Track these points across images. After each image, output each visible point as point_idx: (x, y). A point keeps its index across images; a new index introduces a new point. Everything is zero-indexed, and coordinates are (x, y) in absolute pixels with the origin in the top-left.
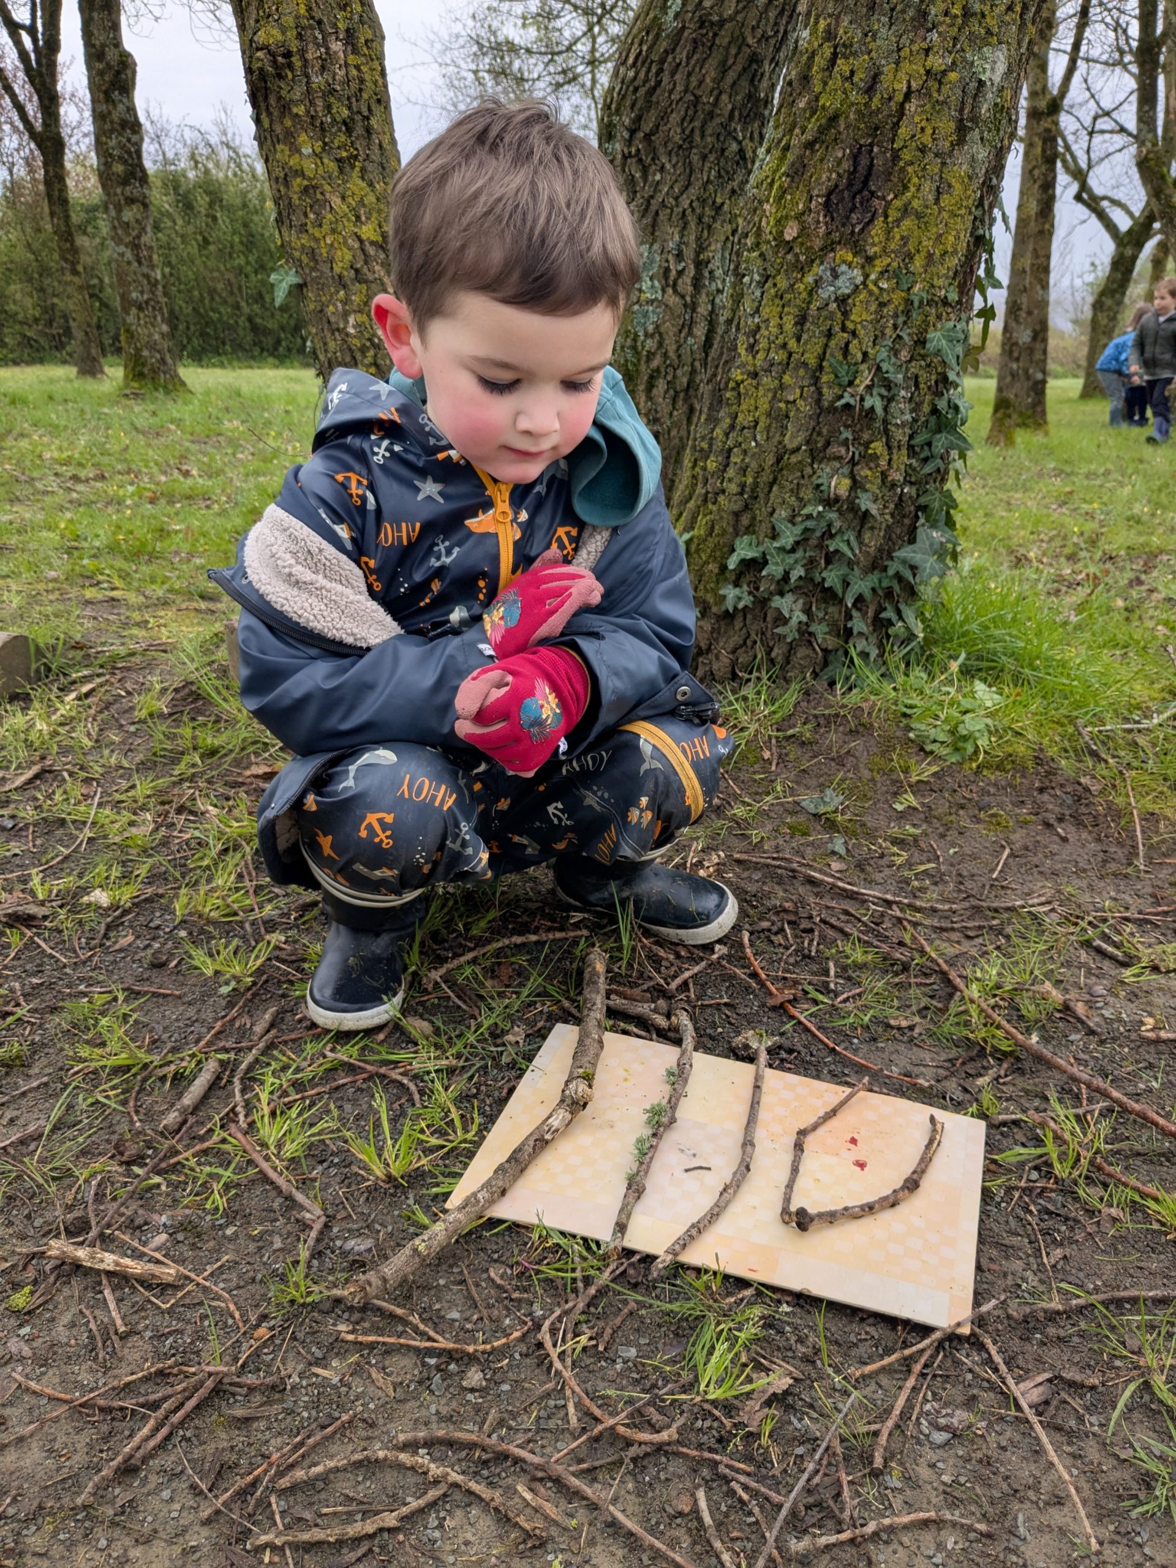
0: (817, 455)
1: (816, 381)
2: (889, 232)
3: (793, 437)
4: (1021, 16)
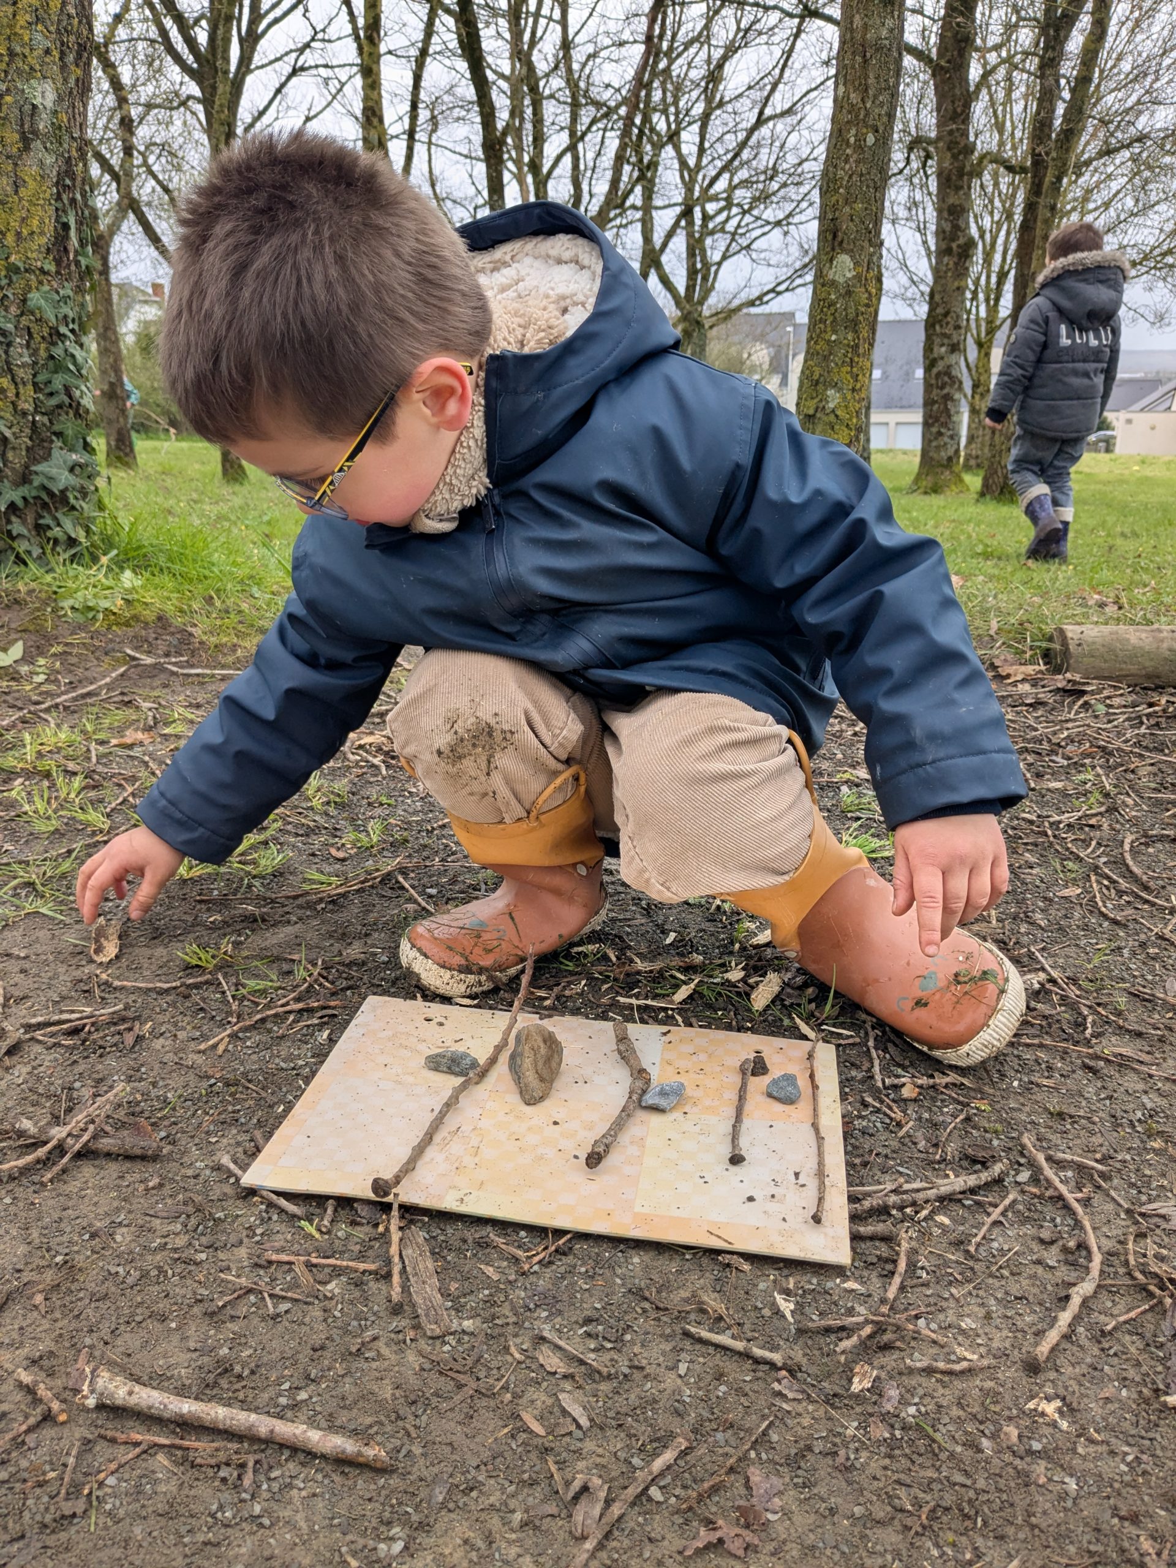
4: (61, 59)
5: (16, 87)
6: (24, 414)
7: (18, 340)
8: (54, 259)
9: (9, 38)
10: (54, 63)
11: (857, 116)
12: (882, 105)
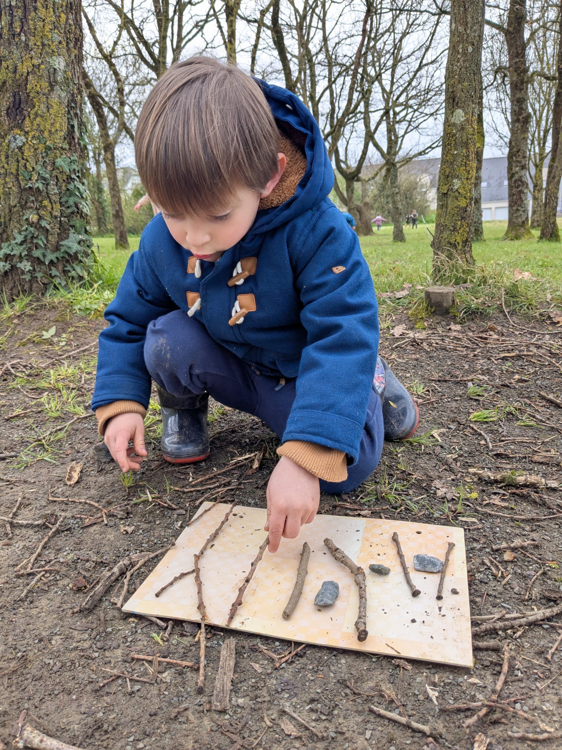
2: (32, 123)
3: (13, 201)
4: (67, 46)
5: (46, 61)
6: (56, 217)
7: (52, 182)
8: (68, 143)
9: (42, 37)
10: (64, 48)
11: (463, 38)
12: (475, 31)
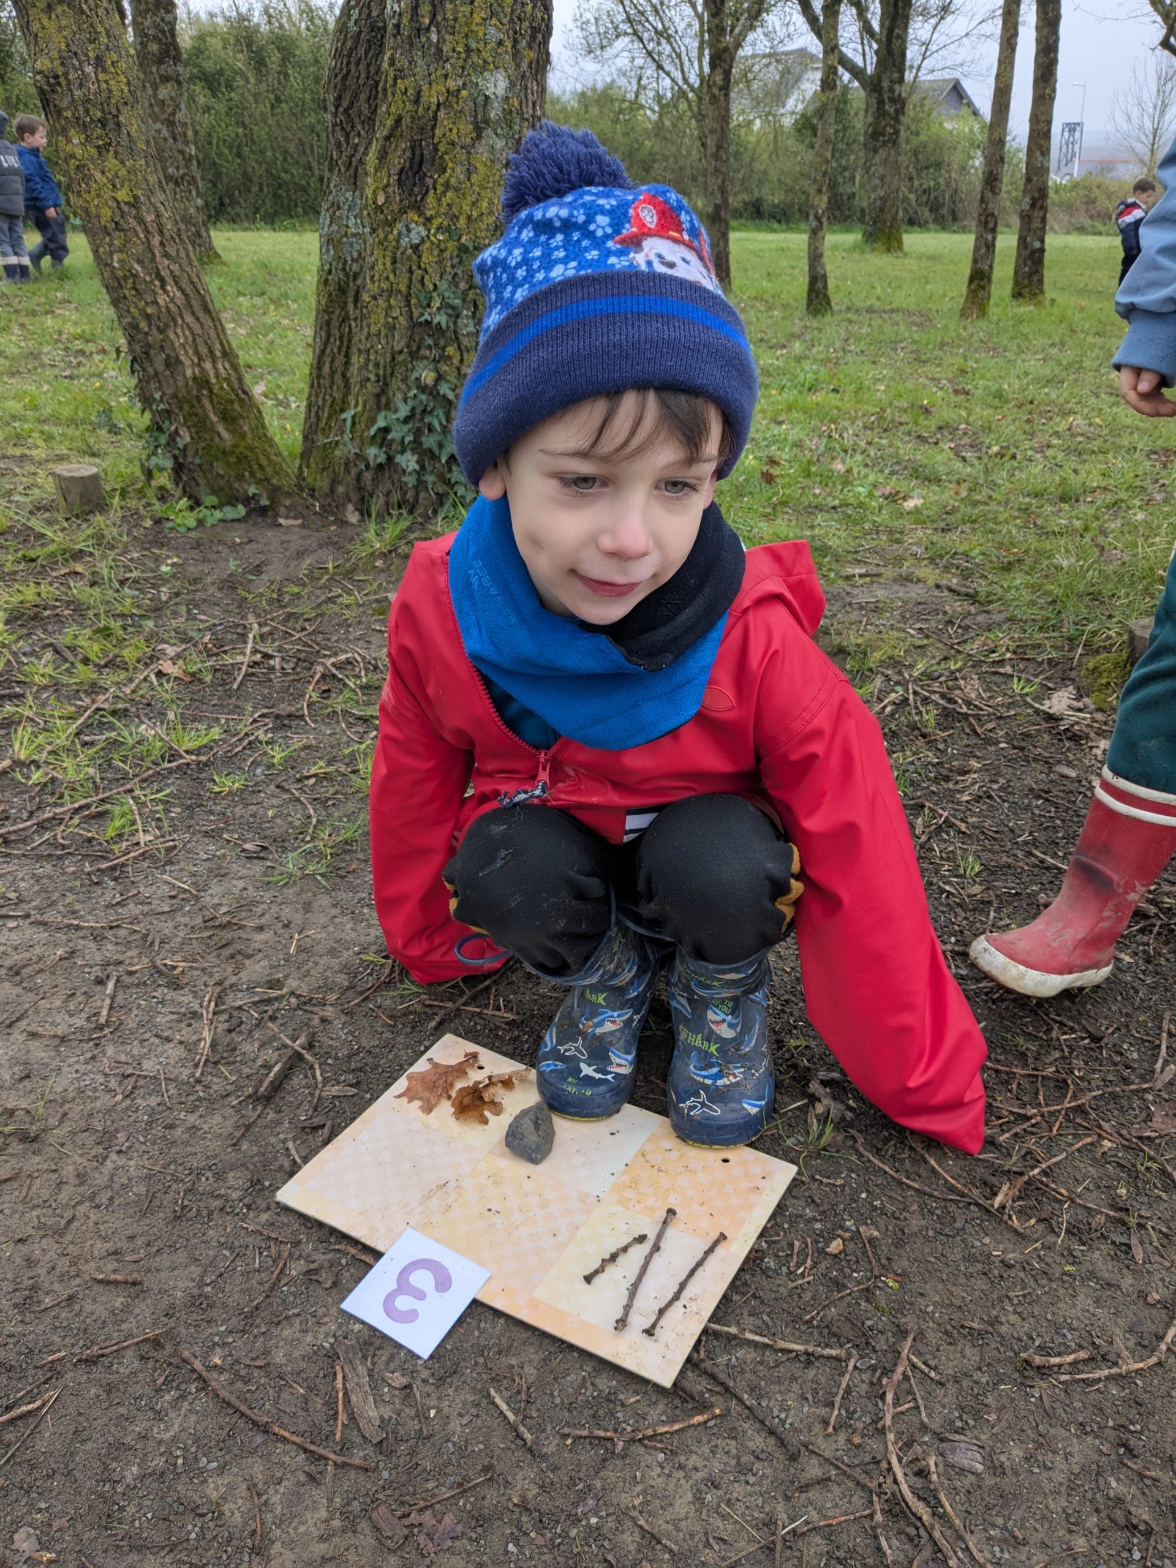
0: (414, 355)
1: (409, 305)
2: (439, 200)
3: (399, 344)
4: (514, 47)
5: (471, 81)
7: (465, 312)
9: (467, 36)
10: (506, 52)
